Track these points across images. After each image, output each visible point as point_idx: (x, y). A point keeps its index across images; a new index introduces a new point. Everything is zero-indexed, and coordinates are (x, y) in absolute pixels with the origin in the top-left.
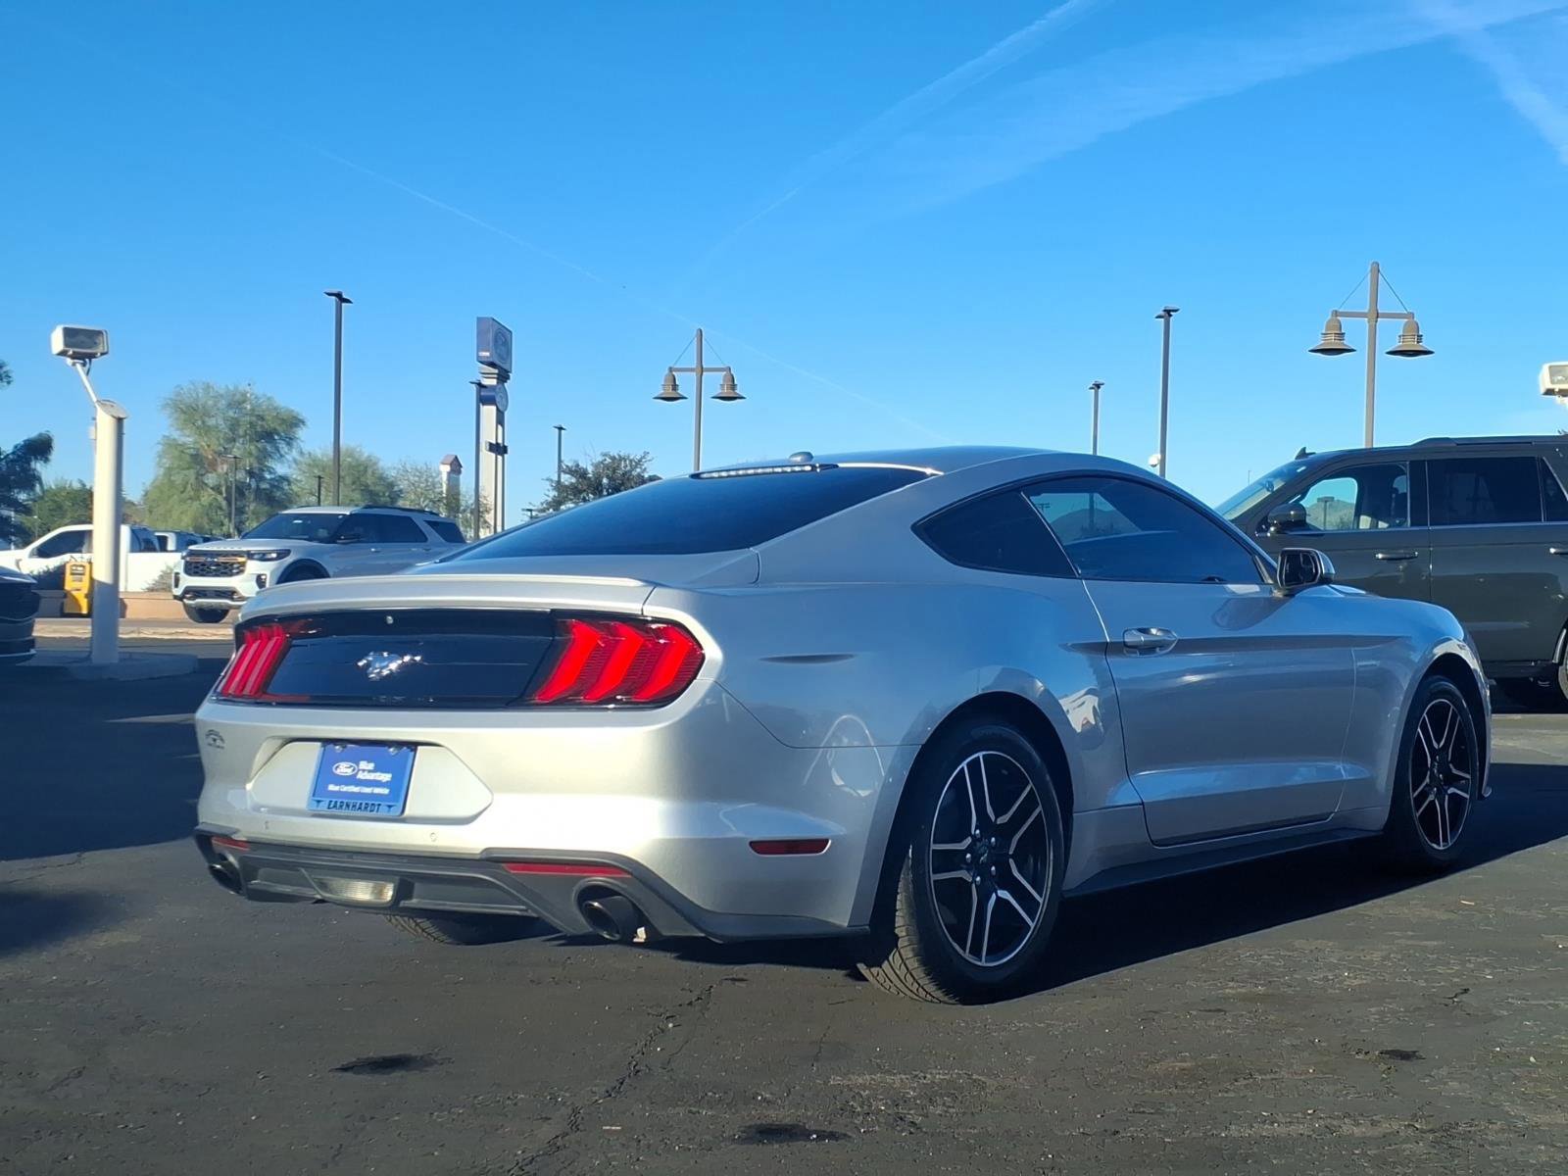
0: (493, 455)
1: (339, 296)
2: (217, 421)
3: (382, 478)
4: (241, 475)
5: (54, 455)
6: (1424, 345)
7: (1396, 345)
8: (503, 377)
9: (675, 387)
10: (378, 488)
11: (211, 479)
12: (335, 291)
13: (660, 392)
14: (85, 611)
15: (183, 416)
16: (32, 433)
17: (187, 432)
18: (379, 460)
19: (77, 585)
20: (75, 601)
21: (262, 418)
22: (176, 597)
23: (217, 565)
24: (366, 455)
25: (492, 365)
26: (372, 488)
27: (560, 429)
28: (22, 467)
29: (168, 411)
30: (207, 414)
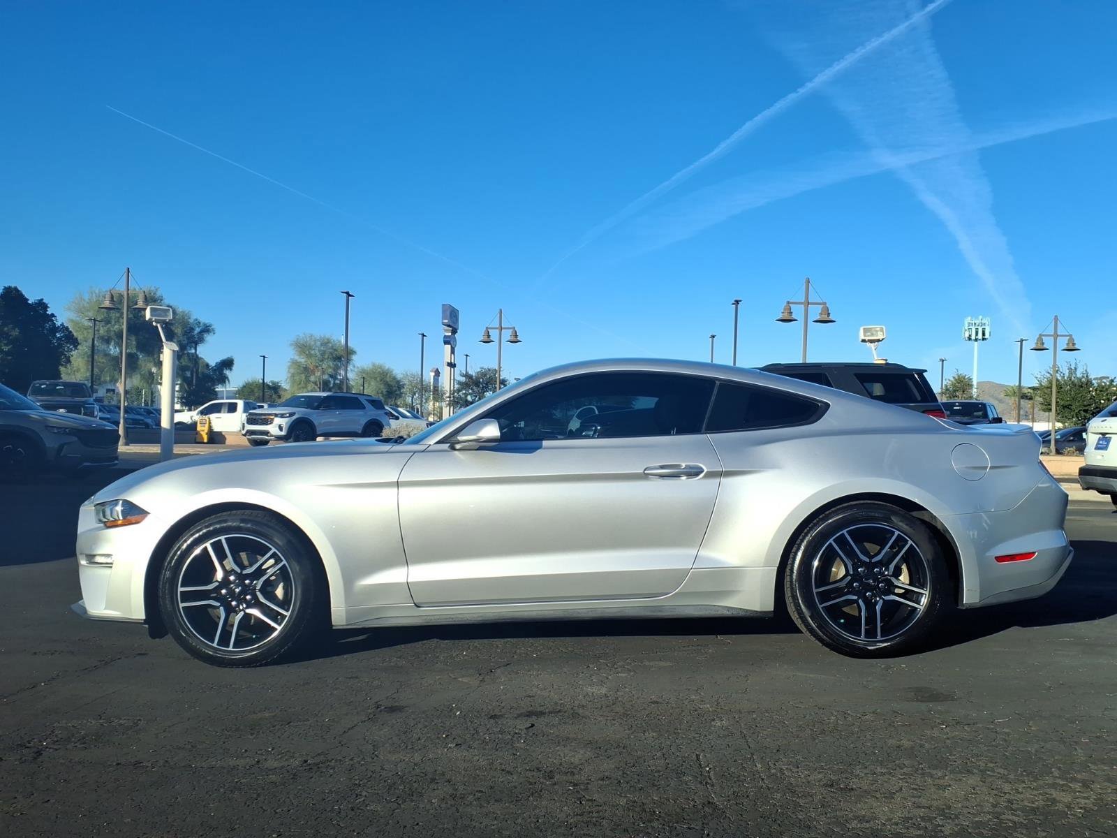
0: (449, 368)
1: (347, 293)
2: (316, 352)
3: (394, 378)
4: (326, 377)
5: (234, 368)
6: (831, 318)
7: (818, 318)
8: (454, 331)
9: (489, 336)
10: (392, 383)
11: (312, 378)
12: (346, 291)
13: (482, 339)
14: (205, 441)
15: (300, 349)
16: (224, 357)
17: (302, 357)
18: (393, 370)
19: (203, 428)
20: (201, 435)
21: (336, 350)
22: (243, 435)
23: (261, 419)
24: (387, 367)
25: (449, 326)
26: (390, 383)
27: (467, 356)
28: (219, 372)
29: (293, 347)
30: (310, 348)
